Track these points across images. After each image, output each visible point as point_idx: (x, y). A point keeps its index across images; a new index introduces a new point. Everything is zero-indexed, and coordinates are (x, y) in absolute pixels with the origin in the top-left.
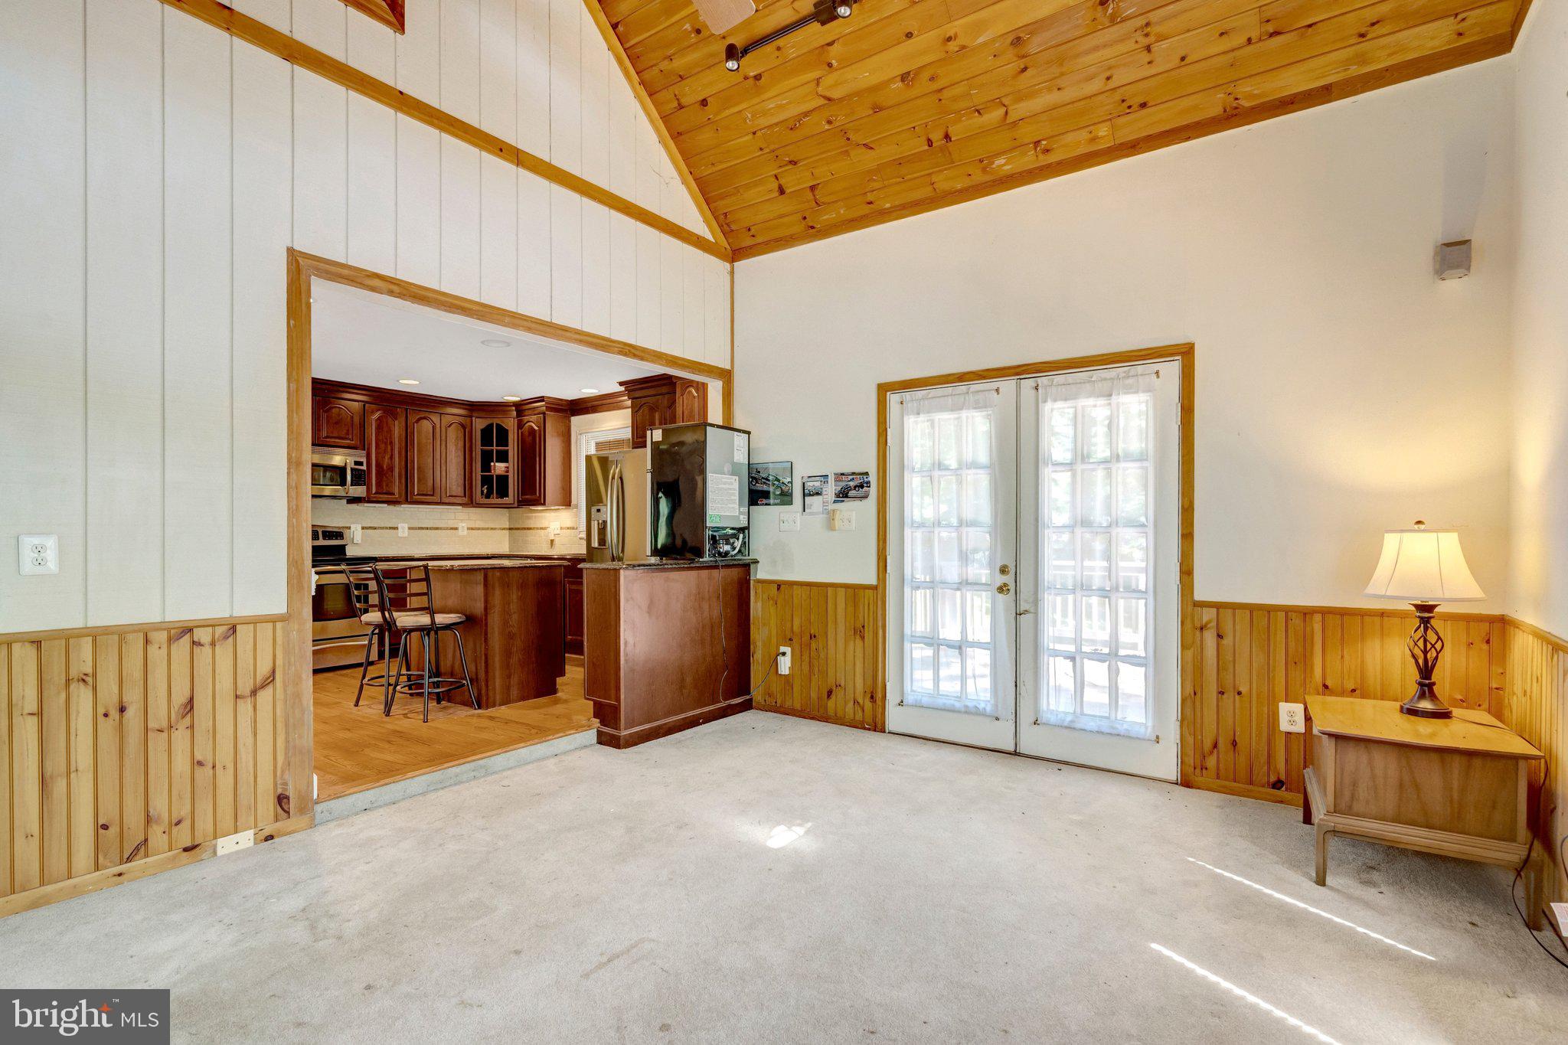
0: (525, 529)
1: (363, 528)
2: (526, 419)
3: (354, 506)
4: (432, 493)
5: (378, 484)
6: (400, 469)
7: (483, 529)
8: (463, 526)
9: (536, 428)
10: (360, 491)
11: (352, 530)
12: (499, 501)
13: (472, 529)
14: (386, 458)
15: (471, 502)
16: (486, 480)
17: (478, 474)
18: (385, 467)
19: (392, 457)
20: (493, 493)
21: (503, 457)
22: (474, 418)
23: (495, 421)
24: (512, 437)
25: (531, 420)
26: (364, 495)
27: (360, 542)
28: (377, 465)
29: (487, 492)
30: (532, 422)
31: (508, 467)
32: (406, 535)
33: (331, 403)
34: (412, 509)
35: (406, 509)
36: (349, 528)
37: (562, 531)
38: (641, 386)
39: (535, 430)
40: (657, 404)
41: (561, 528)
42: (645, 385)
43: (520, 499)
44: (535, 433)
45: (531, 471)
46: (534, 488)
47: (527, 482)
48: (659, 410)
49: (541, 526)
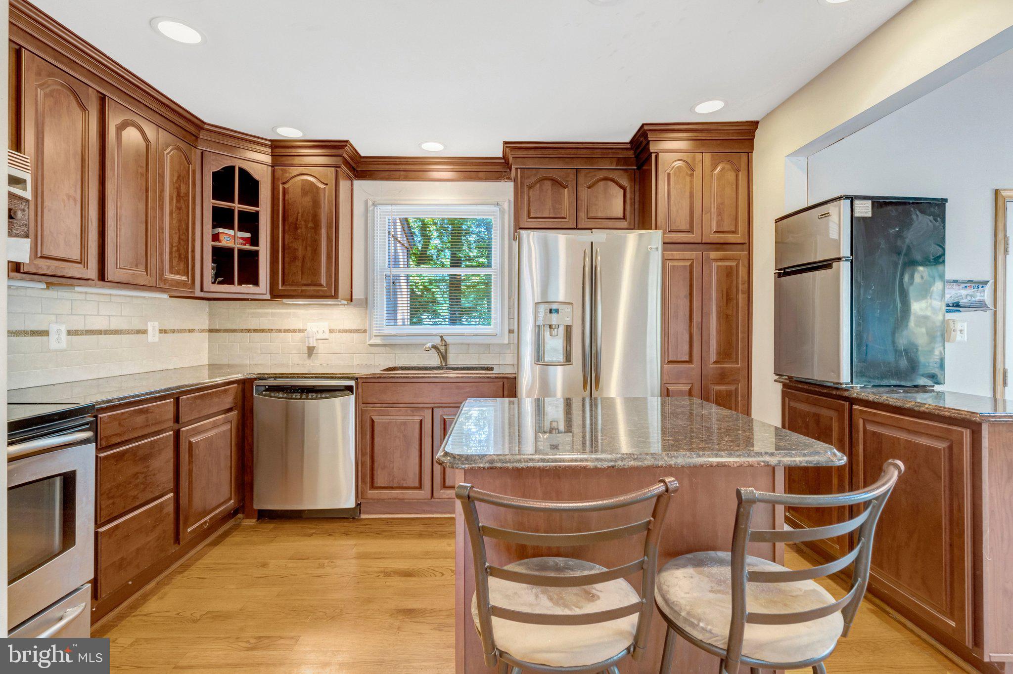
0: (246, 331)
2: (295, 170)
7: (180, 331)
8: (154, 327)
9: (320, 186)
12: (232, 289)
13: (165, 332)
15: (193, 288)
16: (221, 255)
17: (205, 244)
21: (250, 224)
22: (199, 151)
23: (238, 163)
24: (265, 194)
25: (308, 172)
26: (27, 257)
30: (313, 176)
37: (333, 335)
38: (538, 153)
39: (317, 188)
40: (568, 179)
41: (331, 331)
42: (546, 152)
43: (280, 288)
44: (318, 193)
45: (309, 248)
46: (316, 272)
47: (299, 263)
48: (570, 188)
49: (287, 328)
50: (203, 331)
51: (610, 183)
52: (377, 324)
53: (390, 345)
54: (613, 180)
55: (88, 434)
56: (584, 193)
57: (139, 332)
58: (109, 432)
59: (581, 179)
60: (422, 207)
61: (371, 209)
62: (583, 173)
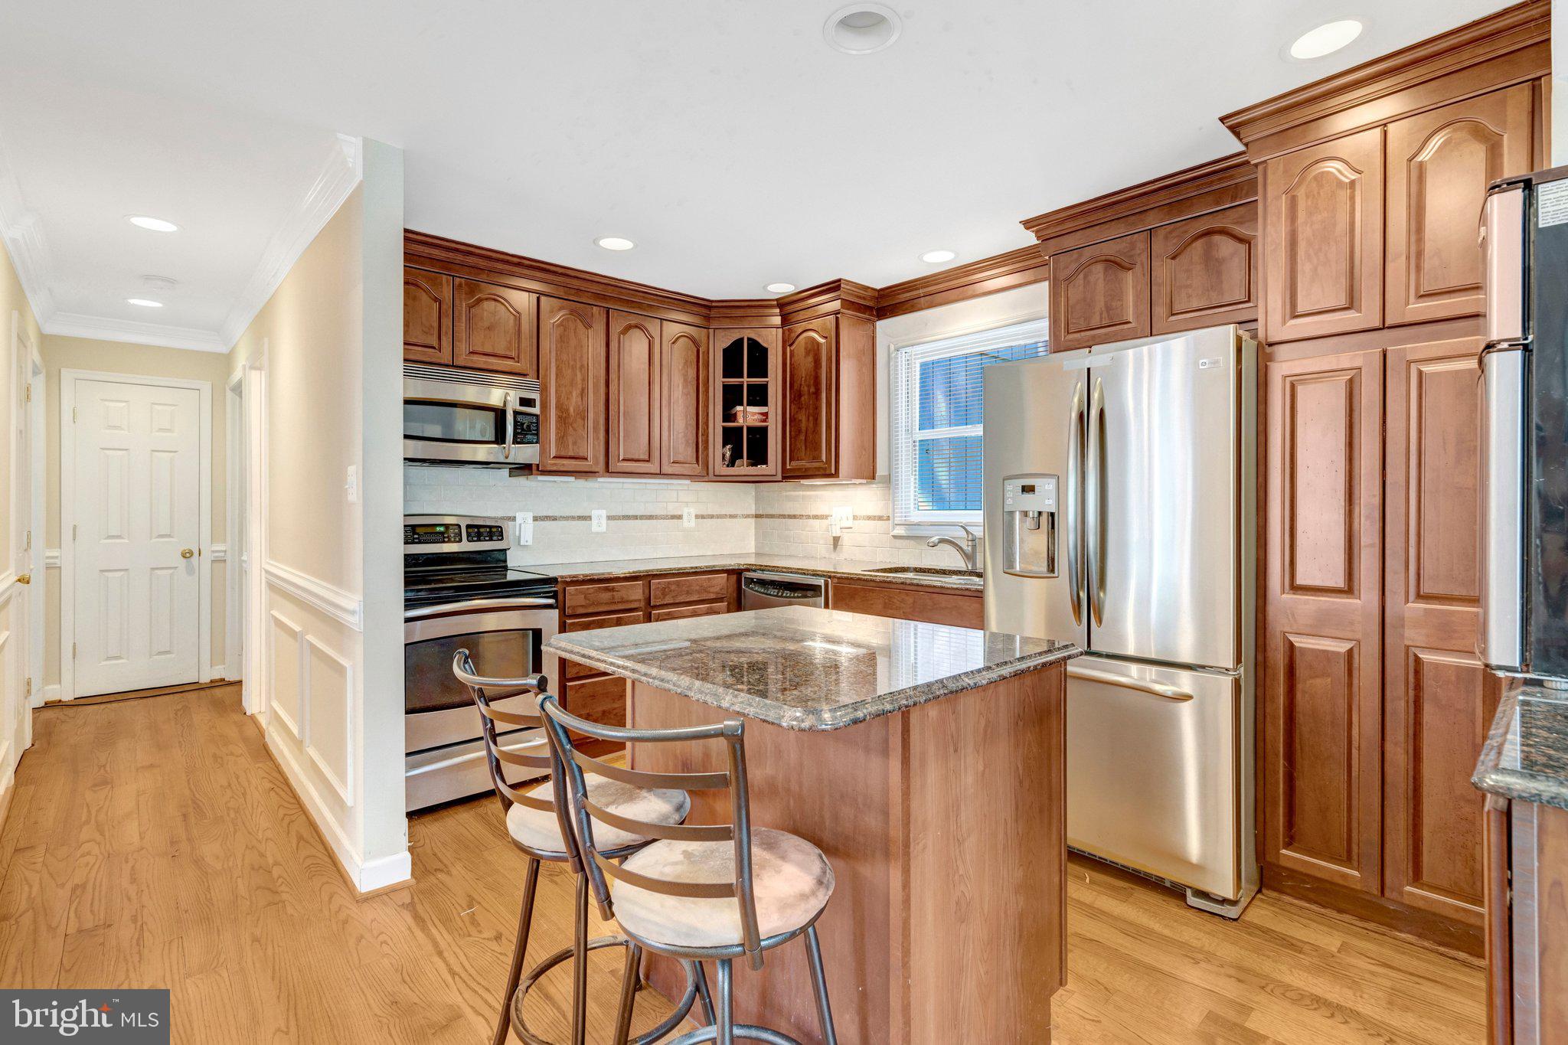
0: (783, 516)
1: (536, 519)
2: (799, 328)
3: (522, 481)
4: (647, 458)
5: (561, 439)
6: (596, 414)
7: (719, 517)
8: (689, 512)
9: (822, 341)
10: (526, 453)
11: (519, 521)
12: (752, 470)
13: (703, 517)
14: (574, 394)
15: (705, 474)
16: (731, 436)
17: (717, 426)
18: (572, 410)
19: (583, 393)
20: (741, 457)
21: (759, 396)
22: (711, 331)
23: (746, 334)
24: (774, 362)
25: (810, 327)
26: (535, 461)
27: (530, 543)
28: (560, 407)
29: (731, 455)
30: (815, 331)
31: (766, 414)
32: (603, 528)
33: (480, 291)
34: (613, 486)
35: (605, 485)
36: (514, 519)
37: (856, 522)
38: (1080, 222)
39: (818, 344)
40: (1133, 253)
41: (855, 518)
42: (1092, 217)
43: (788, 467)
44: (818, 350)
45: (811, 418)
46: (816, 447)
47: (802, 437)
48: (1138, 267)
49: (815, 513)
50: (748, 516)
51: (1217, 238)
52: (902, 513)
53: (914, 536)
54: (1223, 232)
55: (551, 601)
56: (1163, 270)
57: (673, 517)
58: (574, 603)
59: (1158, 246)
60: (955, 340)
61: (893, 355)
62: (1162, 233)
